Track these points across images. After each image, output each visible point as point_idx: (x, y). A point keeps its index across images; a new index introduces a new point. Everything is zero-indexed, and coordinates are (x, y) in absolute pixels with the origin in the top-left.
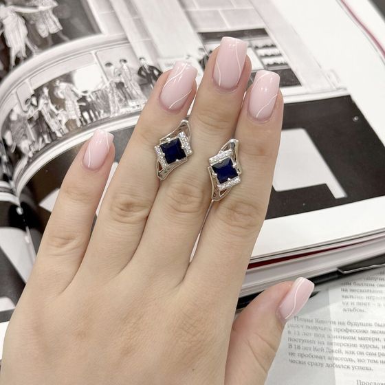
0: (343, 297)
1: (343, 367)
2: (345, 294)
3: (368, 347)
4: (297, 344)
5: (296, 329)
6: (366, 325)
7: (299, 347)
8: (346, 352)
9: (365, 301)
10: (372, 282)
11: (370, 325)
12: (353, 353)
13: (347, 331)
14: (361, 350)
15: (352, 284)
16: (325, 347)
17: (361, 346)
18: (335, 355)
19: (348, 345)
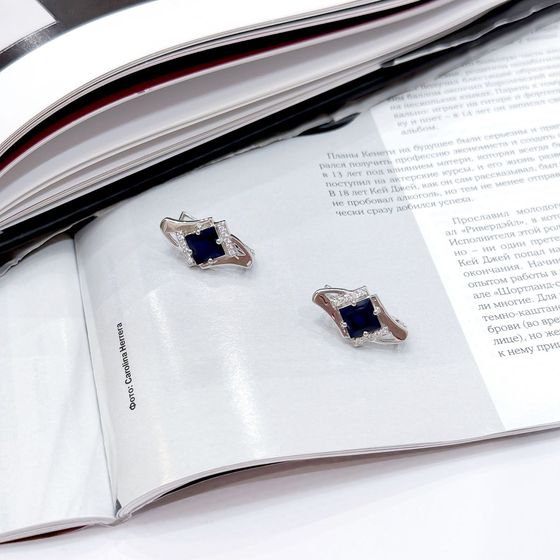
0: (396, 116)
1: (425, 205)
2: (398, 111)
3: (455, 172)
4: (343, 189)
5: (336, 170)
6: (444, 144)
7: (346, 193)
8: (424, 186)
9: (432, 114)
10: (436, 89)
11: (450, 143)
12: (435, 184)
13: (416, 158)
14: (447, 178)
15: (406, 98)
16: (388, 185)
17: (444, 173)
18: (407, 193)
19: (424, 176)
